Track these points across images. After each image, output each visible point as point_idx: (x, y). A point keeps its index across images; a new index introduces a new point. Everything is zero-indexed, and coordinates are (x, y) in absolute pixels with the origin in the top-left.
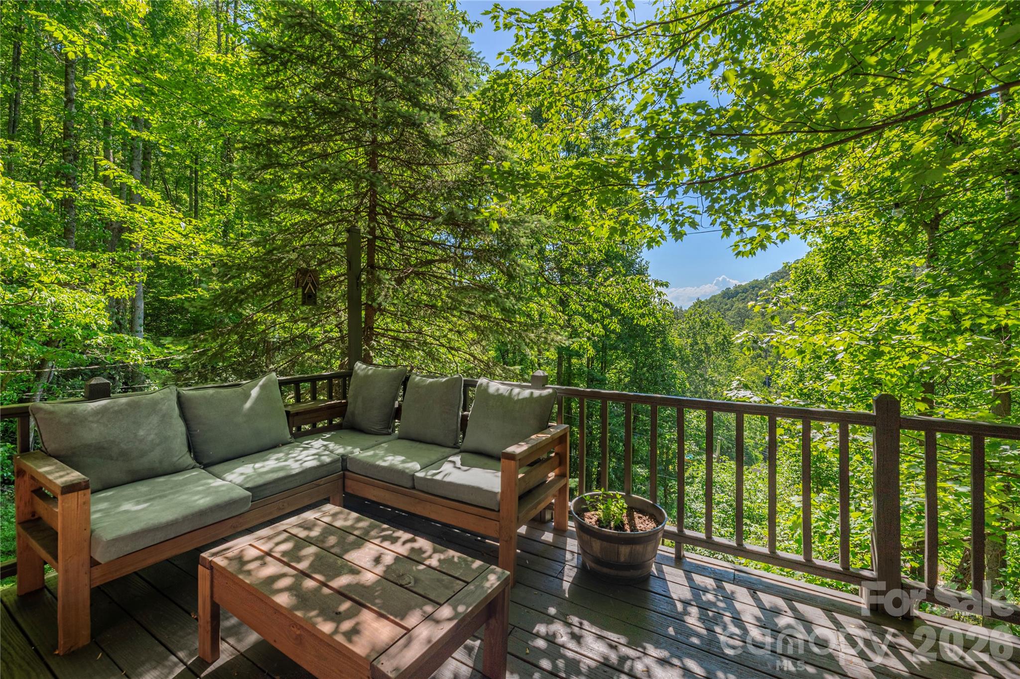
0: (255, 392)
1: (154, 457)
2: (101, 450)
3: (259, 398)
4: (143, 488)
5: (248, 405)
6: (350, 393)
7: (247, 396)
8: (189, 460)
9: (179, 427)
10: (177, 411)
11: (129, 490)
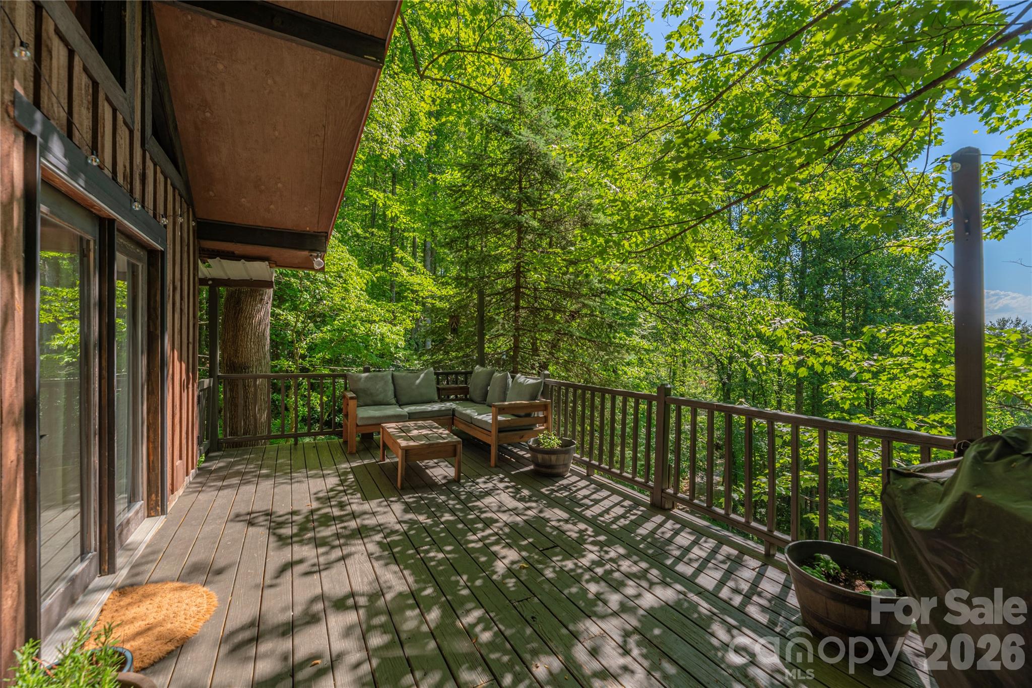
0: (422, 376)
1: (381, 397)
2: (365, 391)
3: (423, 379)
4: (376, 407)
5: (418, 381)
6: (469, 381)
7: (418, 377)
8: (394, 401)
9: (391, 387)
10: (391, 381)
11: (372, 407)
